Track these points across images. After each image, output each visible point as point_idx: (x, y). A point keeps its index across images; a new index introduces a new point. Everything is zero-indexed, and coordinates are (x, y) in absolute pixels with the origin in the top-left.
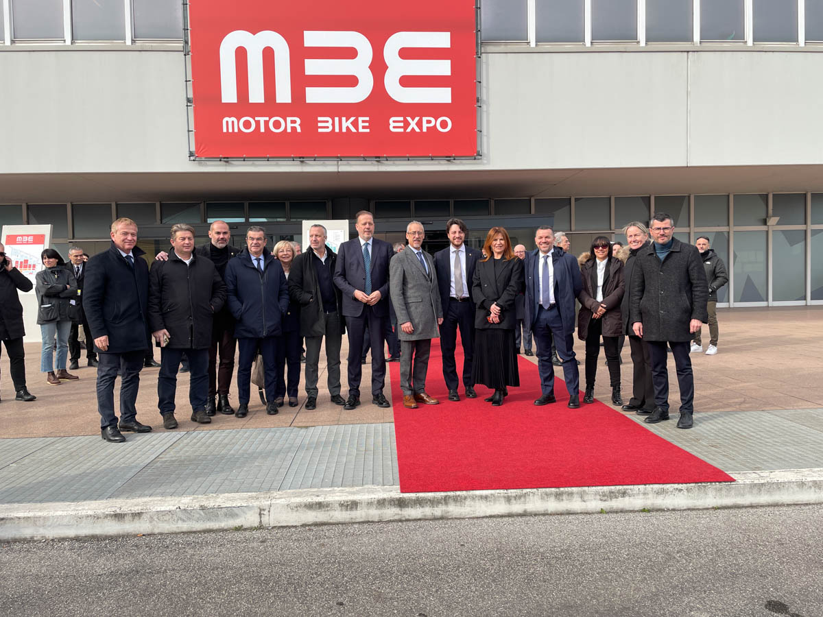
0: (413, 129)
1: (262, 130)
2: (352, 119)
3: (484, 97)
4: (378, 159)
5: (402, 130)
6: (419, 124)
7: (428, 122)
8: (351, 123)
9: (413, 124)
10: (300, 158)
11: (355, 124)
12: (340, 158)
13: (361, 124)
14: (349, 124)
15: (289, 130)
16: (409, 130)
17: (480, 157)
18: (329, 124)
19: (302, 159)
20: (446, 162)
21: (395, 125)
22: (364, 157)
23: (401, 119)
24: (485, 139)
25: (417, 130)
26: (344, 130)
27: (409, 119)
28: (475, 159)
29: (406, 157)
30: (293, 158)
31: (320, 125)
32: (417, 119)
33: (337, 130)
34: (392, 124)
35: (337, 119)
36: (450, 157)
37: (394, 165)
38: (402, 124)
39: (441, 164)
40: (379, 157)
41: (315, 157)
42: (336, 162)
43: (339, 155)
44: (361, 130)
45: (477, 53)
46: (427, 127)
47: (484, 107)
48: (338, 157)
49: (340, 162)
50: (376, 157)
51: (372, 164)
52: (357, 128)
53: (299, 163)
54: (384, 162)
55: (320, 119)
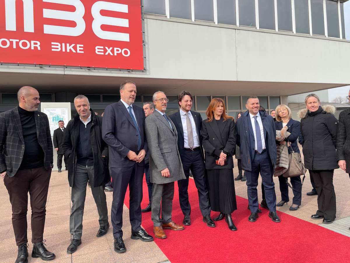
0: (109, 53)
1: (15, 47)
2: (73, 45)
3: (146, 41)
4: (89, 68)
5: (103, 54)
6: (113, 51)
7: (117, 51)
8: (73, 47)
9: (109, 51)
10: (40, 65)
11: (75, 48)
12: (66, 67)
13: (78, 49)
14: (71, 47)
15: (33, 48)
16: (107, 54)
17: (145, 71)
18: (59, 47)
19: (41, 66)
20: (128, 72)
21: (98, 50)
22: (80, 67)
23: (102, 47)
24: (147, 62)
25: (111, 54)
26: (68, 51)
27: (107, 48)
28: (143, 72)
29: (105, 68)
30: (35, 64)
31: (53, 47)
32: (111, 48)
33: (64, 50)
34: (97, 50)
35: (63, 44)
36: (129, 70)
37: (99, 72)
38: (103, 50)
39: (125, 74)
40: (89, 67)
41: (50, 65)
42: (63, 69)
43: (65, 65)
44: (78, 52)
45: (142, 18)
46: (117, 53)
47: (146, 45)
48: (64, 66)
49: (66, 69)
50: (88, 67)
51: (86, 71)
52: (76, 50)
53: (39, 68)
54: (92, 70)
55: (52, 43)
